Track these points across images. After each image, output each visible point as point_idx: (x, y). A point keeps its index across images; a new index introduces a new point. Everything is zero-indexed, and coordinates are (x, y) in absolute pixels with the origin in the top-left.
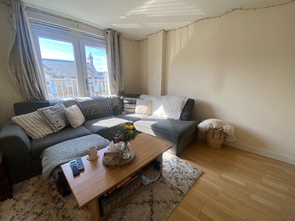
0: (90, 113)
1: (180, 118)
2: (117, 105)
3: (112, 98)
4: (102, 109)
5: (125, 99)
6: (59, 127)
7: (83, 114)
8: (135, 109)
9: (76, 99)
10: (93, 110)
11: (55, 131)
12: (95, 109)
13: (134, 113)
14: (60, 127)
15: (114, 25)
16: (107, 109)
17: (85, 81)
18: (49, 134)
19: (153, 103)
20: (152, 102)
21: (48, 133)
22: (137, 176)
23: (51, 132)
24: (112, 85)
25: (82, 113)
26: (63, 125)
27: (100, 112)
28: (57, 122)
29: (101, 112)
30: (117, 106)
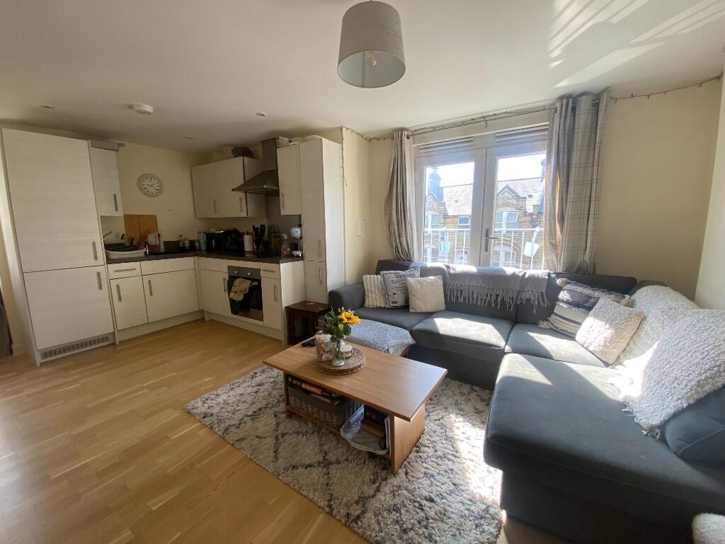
0: (457, 298)
1: (659, 427)
2: (530, 299)
3: (527, 276)
4: (484, 297)
5: (568, 287)
6: (393, 302)
7: (446, 296)
8: (580, 324)
9: (448, 267)
10: (465, 294)
11: (387, 307)
12: (470, 294)
13: (570, 336)
14: (396, 302)
15: (561, 85)
16: (496, 301)
17: (484, 232)
18: (380, 308)
19: (646, 327)
20: (644, 319)
21: (379, 305)
22: (329, 401)
23: (383, 306)
24: (551, 243)
25: (444, 293)
26: (400, 303)
27: (477, 302)
28: (395, 294)
29: (479, 303)
30: (528, 300)
